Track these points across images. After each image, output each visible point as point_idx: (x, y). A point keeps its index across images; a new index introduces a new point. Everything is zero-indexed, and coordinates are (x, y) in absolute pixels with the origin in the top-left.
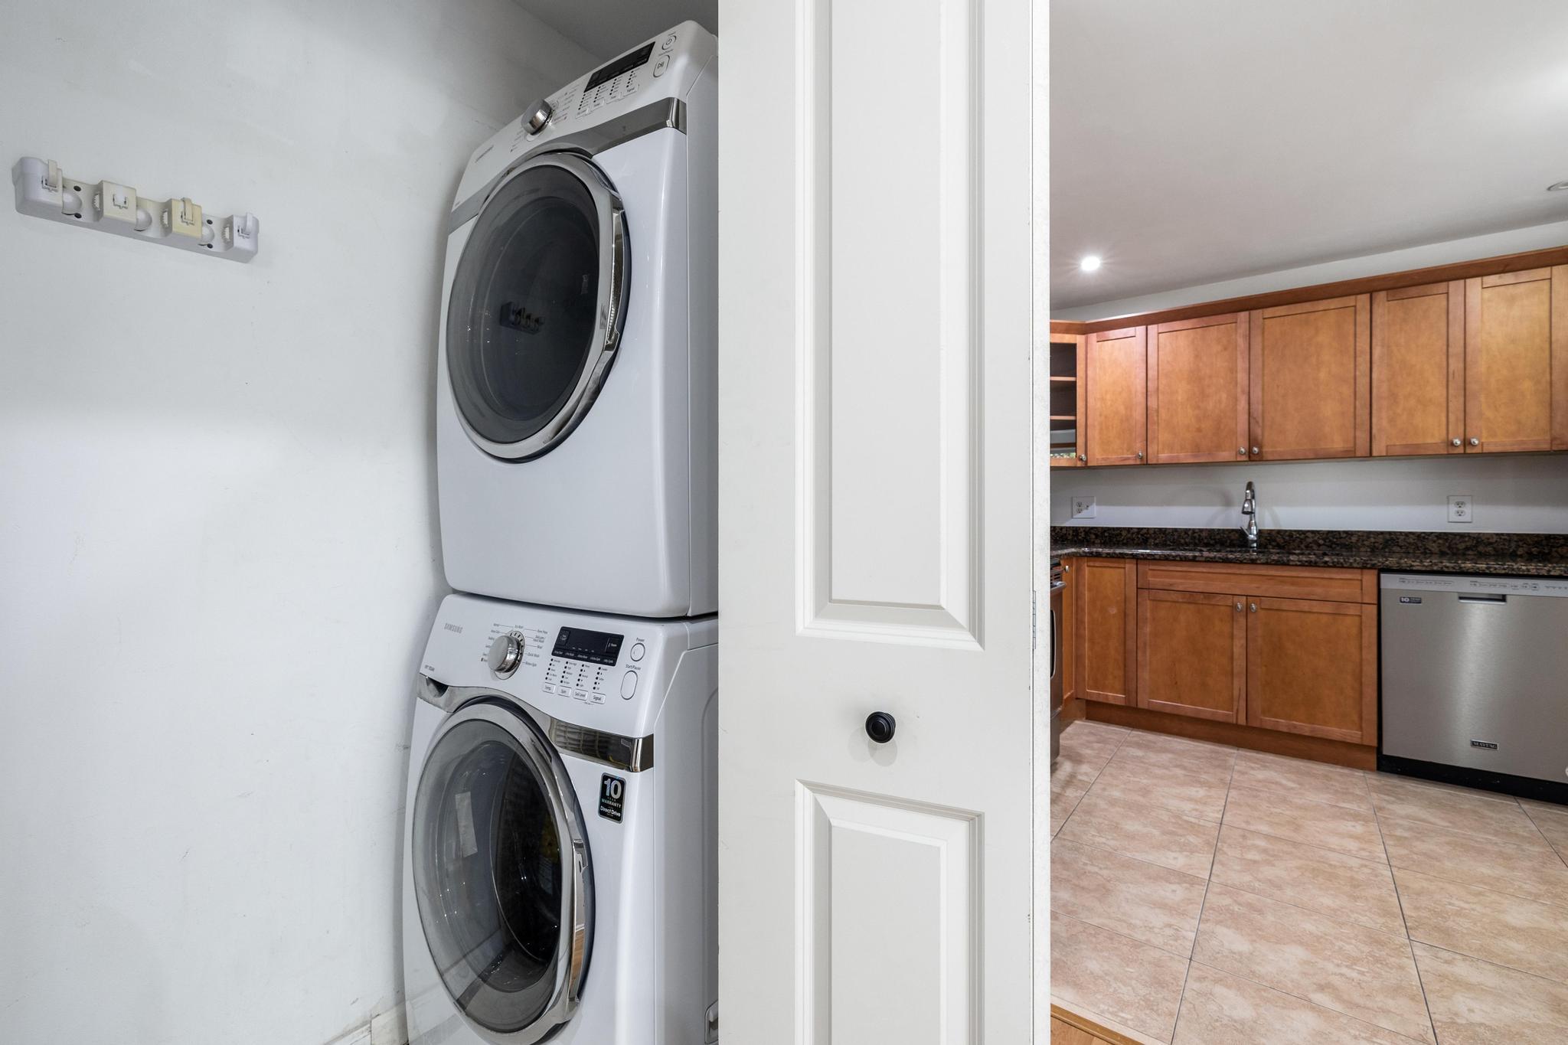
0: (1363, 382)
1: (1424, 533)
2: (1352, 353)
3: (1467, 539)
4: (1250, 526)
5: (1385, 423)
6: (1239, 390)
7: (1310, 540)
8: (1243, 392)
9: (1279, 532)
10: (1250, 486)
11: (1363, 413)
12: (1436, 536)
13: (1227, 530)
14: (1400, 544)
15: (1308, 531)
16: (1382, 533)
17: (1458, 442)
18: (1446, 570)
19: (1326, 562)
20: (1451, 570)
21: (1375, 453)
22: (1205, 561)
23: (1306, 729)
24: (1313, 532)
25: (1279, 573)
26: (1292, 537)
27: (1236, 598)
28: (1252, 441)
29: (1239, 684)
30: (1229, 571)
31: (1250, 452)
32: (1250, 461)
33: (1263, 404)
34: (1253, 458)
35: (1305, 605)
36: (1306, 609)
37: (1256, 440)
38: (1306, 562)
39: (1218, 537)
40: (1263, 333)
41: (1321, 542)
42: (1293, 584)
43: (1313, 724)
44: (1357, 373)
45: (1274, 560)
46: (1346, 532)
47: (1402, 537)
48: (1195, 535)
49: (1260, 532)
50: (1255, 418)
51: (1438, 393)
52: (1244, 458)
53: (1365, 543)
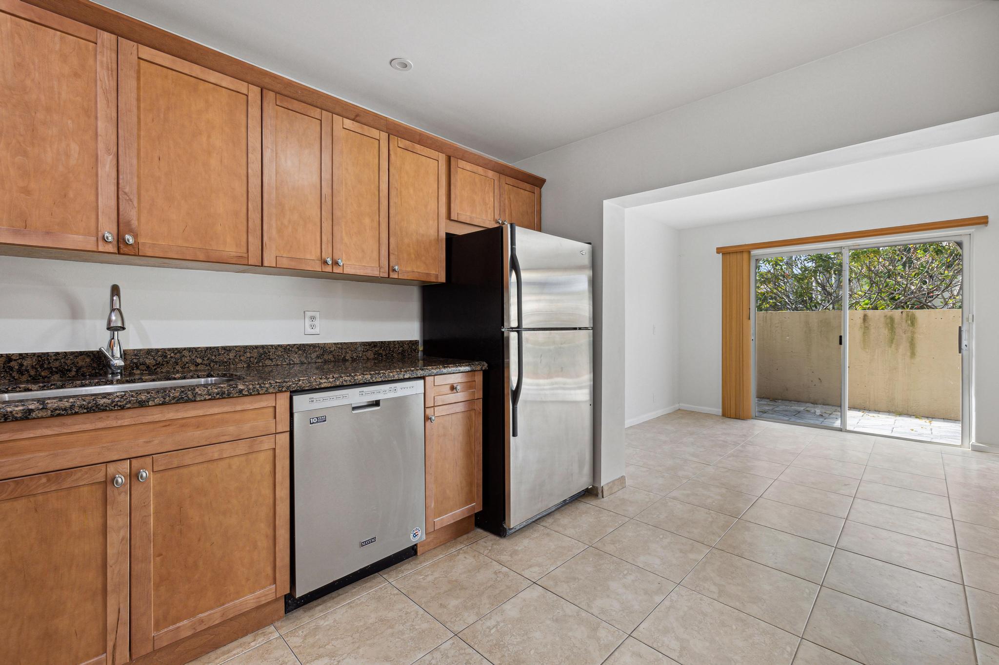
0: (255, 182)
1: (289, 345)
2: (244, 147)
3: (317, 349)
4: (111, 346)
5: (274, 232)
6: (101, 145)
7: (185, 360)
8: (108, 151)
9: (149, 352)
10: (115, 290)
11: (255, 216)
12: (298, 348)
13: (72, 353)
14: (271, 357)
15: (185, 349)
16: (257, 347)
17: (329, 261)
18: (345, 384)
19: (241, 391)
20: (349, 383)
21: (266, 264)
22: (52, 416)
23: (213, 615)
24: (190, 350)
25: (180, 415)
26: (166, 357)
27: (111, 469)
28: (122, 226)
29: (117, 602)
30: (100, 425)
31: (120, 239)
32: (119, 253)
33: (139, 177)
34: (124, 249)
35: (214, 452)
36: (216, 456)
37: (128, 223)
38: (218, 394)
39: (57, 364)
40: (138, 79)
41: (199, 361)
42: (198, 426)
43: (223, 604)
44: (250, 171)
45: (174, 398)
46: (224, 348)
47: (273, 351)
48: (12, 364)
49: (125, 355)
50: (126, 193)
51: (314, 212)
52: (111, 248)
53: (242, 358)
